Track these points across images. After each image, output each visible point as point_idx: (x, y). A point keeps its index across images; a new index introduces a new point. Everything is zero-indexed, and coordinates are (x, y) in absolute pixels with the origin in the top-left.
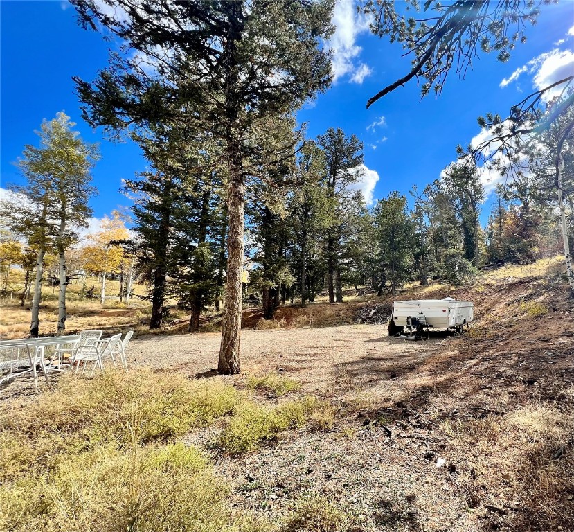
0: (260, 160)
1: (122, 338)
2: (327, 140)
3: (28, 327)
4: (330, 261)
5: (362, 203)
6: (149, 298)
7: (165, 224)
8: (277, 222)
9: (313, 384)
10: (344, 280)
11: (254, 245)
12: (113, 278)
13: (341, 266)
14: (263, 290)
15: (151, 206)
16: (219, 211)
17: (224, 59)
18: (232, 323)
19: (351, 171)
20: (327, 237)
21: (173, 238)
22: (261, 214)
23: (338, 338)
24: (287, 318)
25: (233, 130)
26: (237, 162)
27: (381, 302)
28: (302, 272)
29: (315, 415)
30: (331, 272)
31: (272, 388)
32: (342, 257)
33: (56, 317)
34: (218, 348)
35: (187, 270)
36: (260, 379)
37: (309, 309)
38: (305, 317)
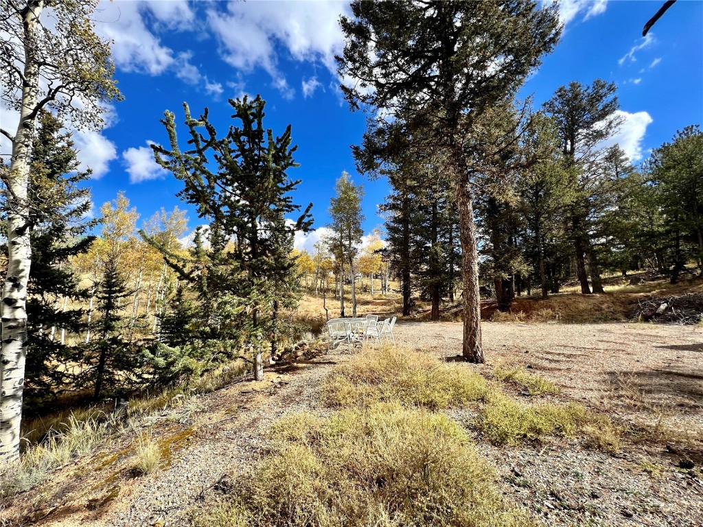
0: (484, 154)
1: (390, 322)
2: (556, 103)
3: (339, 311)
4: (576, 244)
5: (622, 161)
6: (400, 291)
7: (407, 232)
8: (503, 210)
9: (576, 391)
10: (602, 264)
11: (480, 238)
12: (376, 277)
13: (595, 248)
14: (496, 282)
15: (396, 220)
16: (446, 213)
17: (441, 79)
18: (472, 314)
19: (599, 125)
20: (569, 215)
21: (412, 242)
22: (485, 206)
23: (605, 339)
24: (525, 311)
25: (455, 136)
26: (463, 164)
27: (680, 292)
28: (540, 260)
29: (589, 428)
30: (580, 256)
31: (523, 384)
32: (594, 236)
33: (352, 304)
34: (461, 337)
35: (425, 267)
36: (508, 373)
37: (553, 301)
38: (550, 311)
